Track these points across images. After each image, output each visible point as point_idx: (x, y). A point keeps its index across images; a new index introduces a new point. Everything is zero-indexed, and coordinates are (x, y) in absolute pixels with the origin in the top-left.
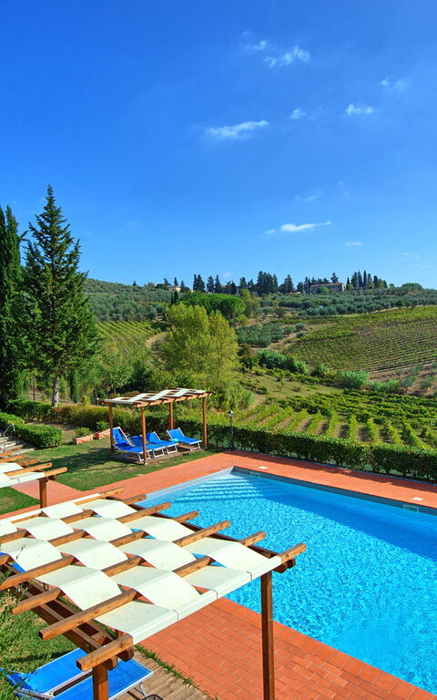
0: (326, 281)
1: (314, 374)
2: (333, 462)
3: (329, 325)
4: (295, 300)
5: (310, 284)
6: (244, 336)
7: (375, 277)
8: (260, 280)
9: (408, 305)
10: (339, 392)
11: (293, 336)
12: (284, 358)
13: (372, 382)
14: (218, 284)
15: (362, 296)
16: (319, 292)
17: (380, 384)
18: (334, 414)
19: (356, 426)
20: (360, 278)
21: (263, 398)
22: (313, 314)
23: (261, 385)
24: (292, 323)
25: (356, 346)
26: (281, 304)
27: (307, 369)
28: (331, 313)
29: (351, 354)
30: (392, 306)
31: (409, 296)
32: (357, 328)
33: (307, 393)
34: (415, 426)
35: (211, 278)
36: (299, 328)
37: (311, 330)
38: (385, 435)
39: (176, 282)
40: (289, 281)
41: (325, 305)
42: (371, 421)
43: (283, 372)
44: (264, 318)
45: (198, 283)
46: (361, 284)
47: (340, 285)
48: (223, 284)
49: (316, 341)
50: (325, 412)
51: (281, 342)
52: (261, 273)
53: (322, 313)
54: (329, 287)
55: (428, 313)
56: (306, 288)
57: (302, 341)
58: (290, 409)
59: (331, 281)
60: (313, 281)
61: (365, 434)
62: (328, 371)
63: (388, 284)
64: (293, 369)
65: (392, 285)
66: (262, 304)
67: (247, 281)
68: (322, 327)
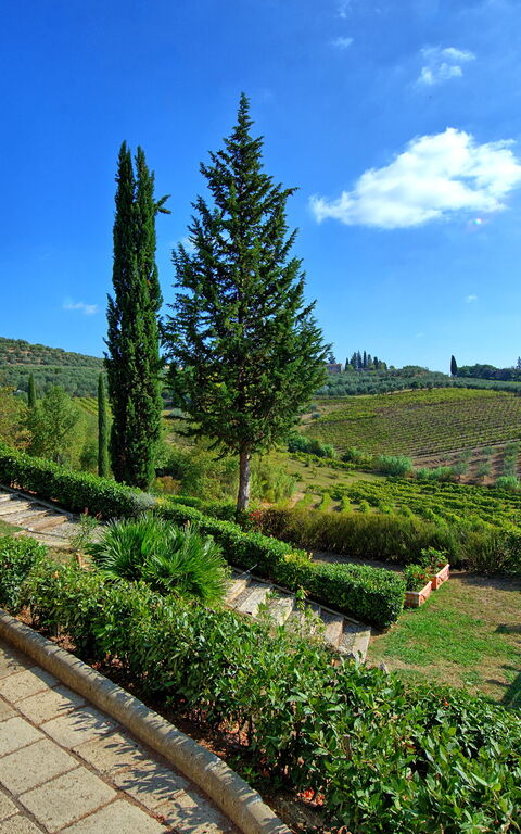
1: (346, 459)
3: (343, 406)
7: (376, 358)
9: (423, 387)
10: (382, 479)
11: (307, 417)
12: (307, 440)
13: (417, 469)
15: (366, 377)
17: (428, 472)
20: (359, 357)
22: (321, 394)
27: (336, 454)
28: (340, 393)
29: (380, 437)
30: (406, 387)
31: (419, 378)
32: (377, 410)
33: (347, 481)
36: (312, 409)
37: (324, 411)
43: (309, 456)
46: (361, 365)
47: (339, 365)
49: (335, 422)
53: (330, 394)
57: (319, 424)
62: (362, 455)
63: (388, 366)
64: (319, 453)
65: (392, 367)
68: (338, 408)
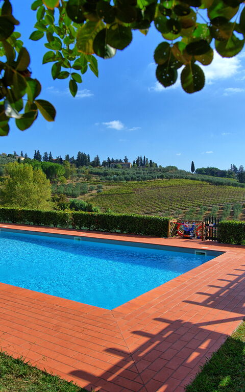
0: (121, 161)
3: (118, 187)
4: (99, 171)
5: (110, 162)
6: (62, 190)
7: (151, 161)
8: (78, 157)
9: (167, 178)
11: (94, 192)
12: (86, 204)
14: (51, 157)
15: (141, 171)
16: (115, 167)
20: (141, 160)
22: (109, 179)
24: (95, 184)
25: (133, 199)
26: (91, 173)
28: (121, 179)
29: (129, 204)
30: (158, 178)
32: (135, 189)
35: (46, 153)
36: (99, 187)
37: (106, 189)
39: (22, 154)
40: (97, 159)
41: (118, 175)
44: (77, 180)
45: (37, 156)
46: (142, 165)
47: (129, 164)
48: (54, 158)
49: (109, 195)
51: (86, 195)
52: (79, 153)
53: (115, 179)
54: (122, 165)
55: (178, 183)
56: (107, 164)
57: (99, 195)
59: (123, 161)
60: (113, 160)
63: (158, 166)
65: (160, 166)
66: (78, 172)
67: (70, 157)
68: (114, 187)
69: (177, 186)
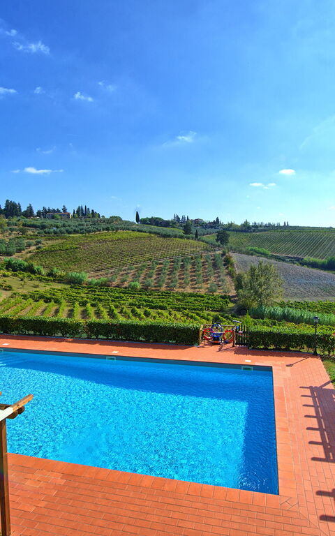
0: (58, 211)
1: (50, 275)
2: (60, 335)
3: (60, 241)
4: (35, 222)
5: (46, 212)
7: (93, 211)
8: (7, 206)
9: (113, 230)
10: (67, 287)
11: (33, 248)
12: (26, 264)
13: (90, 280)
15: (84, 222)
16: (53, 218)
17: (95, 280)
18: (64, 302)
19: (78, 309)
20: (82, 210)
21: (9, 293)
22: (49, 233)
23: (8, 284)
24: (32, 239)
25: (79, 255)
26: (24, 225)
27: (44, 272)
28: (62, 233)
29: (76, 261)
30: (103, 230)
31: (114, 225)
32: (80, 244)
33: (44, 288)
34: (116, 307)
36: (38, 243)
37: (47, 244)
38: (98, 314)
40: (30, 209)
41: (57, 227)
42: (88, 305)
43: (26, 274)
44: (10, 234)
46: (83, 214)
47: (69, 214)
49: (51, 252)
50: (57, 301)
51: (24, 252)
52: (7, 201)
53: (55, 233)
54: (60, 215)
55: (125, 236)
56: (43, 214)
57: (40, 253)
58: (31, 300)
59: (62, 211)
60: (49, 210)
61: (85, 314)
62: (59, 272)
63: (101, 216)
64: (33, 272)
65: (103, 216)
66: (8, 224)
68: (55, 242)
69: (126, 240)
